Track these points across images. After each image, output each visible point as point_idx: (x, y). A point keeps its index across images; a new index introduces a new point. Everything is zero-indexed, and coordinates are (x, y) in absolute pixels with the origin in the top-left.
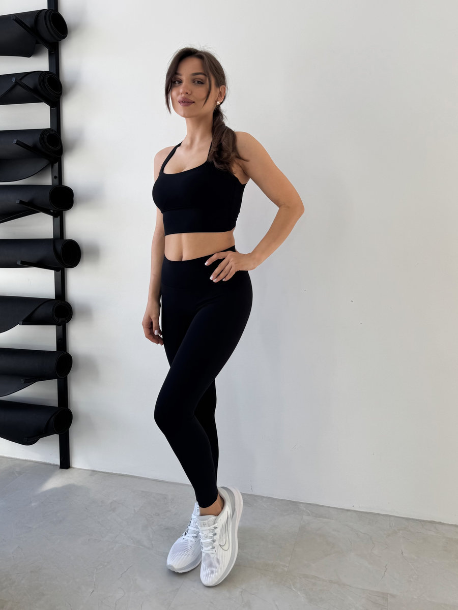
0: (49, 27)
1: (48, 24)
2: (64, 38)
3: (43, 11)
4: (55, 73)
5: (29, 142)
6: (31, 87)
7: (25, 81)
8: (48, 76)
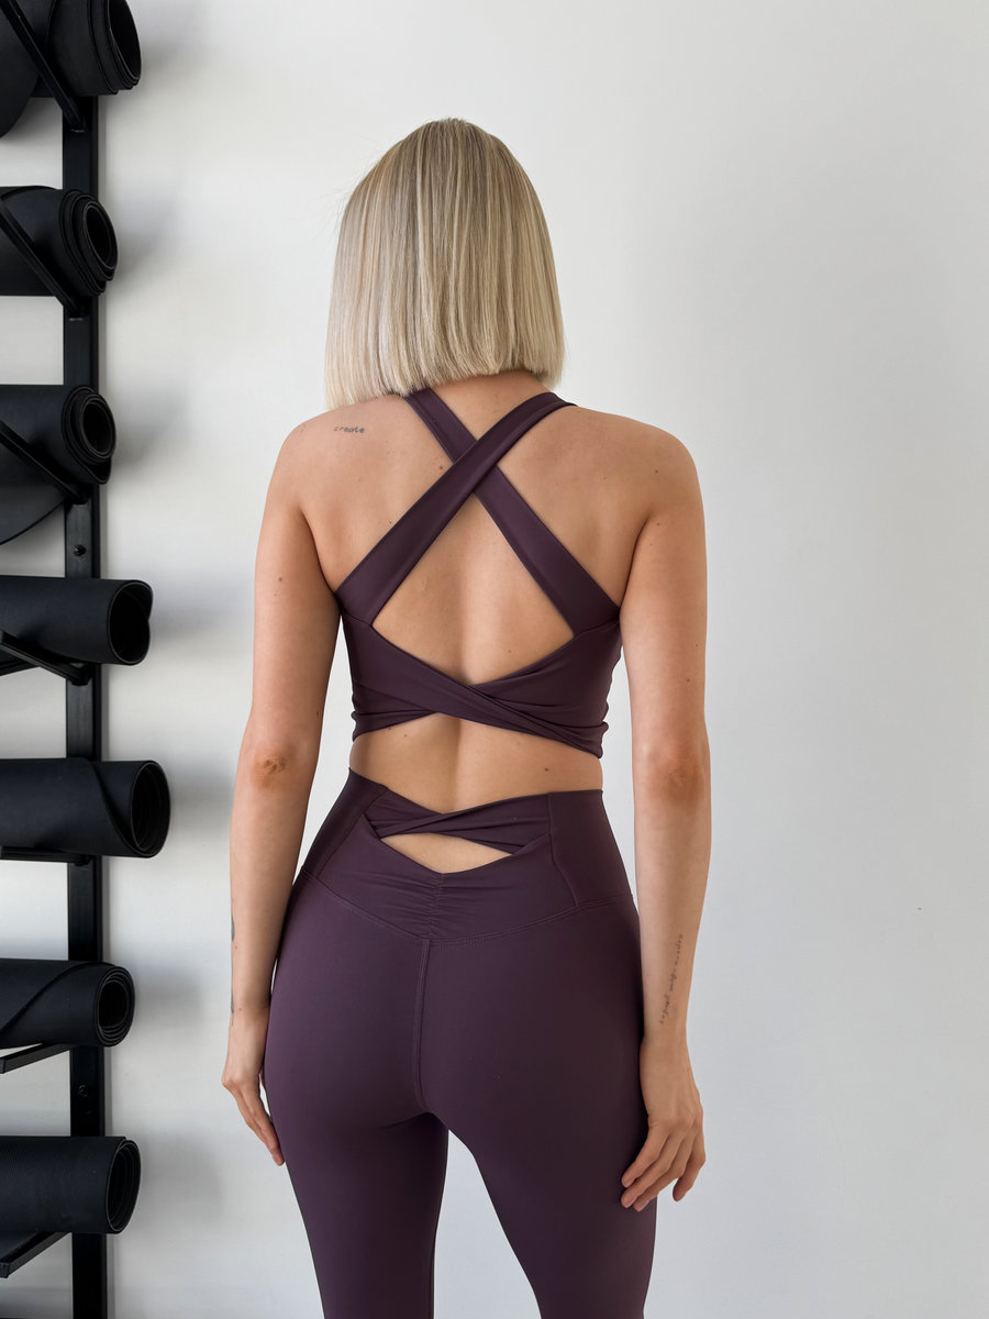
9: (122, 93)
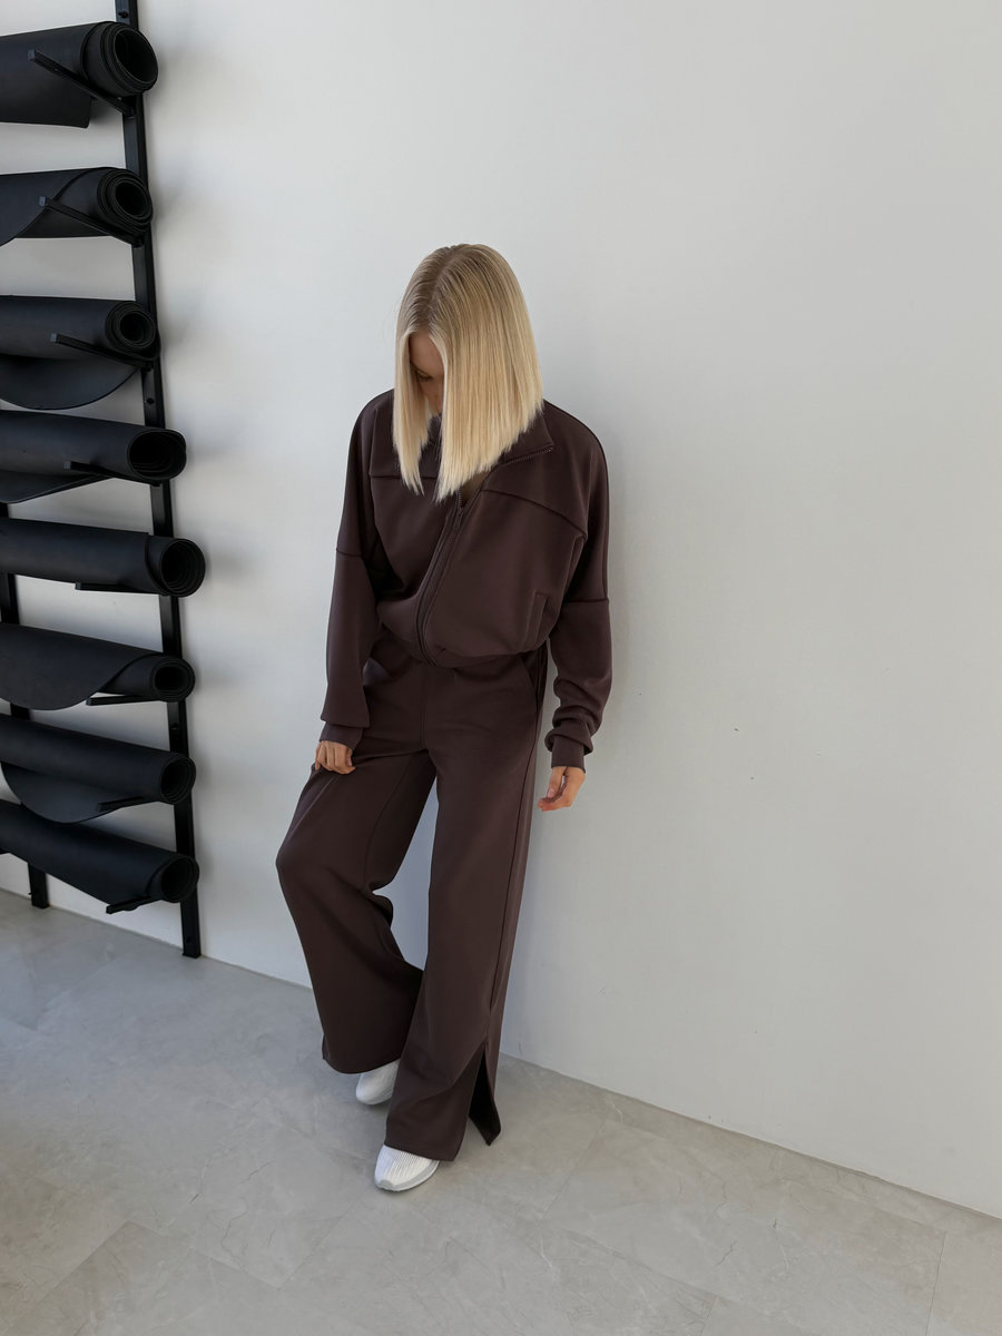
4: (138, 172)
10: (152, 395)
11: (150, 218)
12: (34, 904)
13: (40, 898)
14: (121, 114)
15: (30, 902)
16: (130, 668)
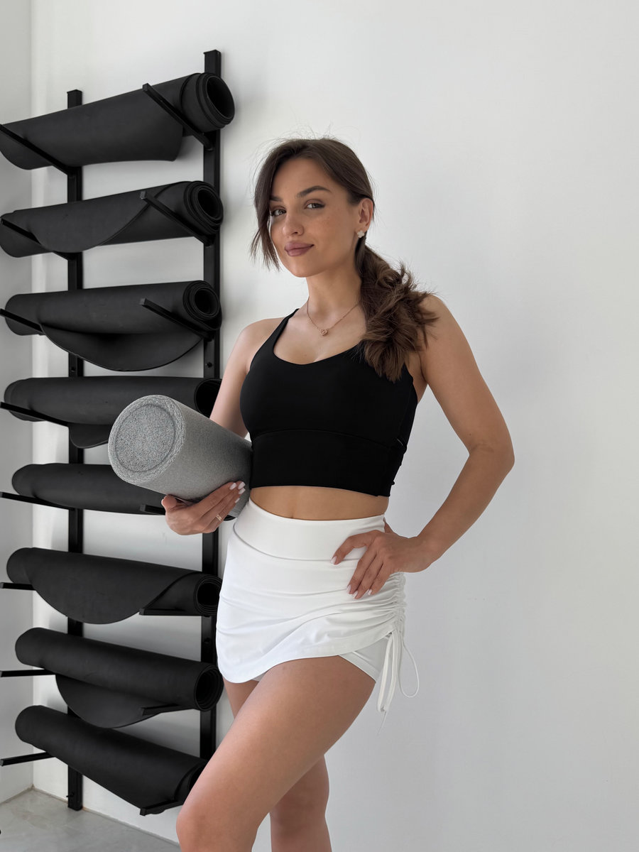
0: (203, 102)
1: (202, 97)
2: (229, 122)
3: (195, 77)
4: (213, 185)
5: (166, 303)
6: (173, 209)
7: (163, 200)
8: (198, 189)
9: (226, 126)
10: (212, 361)
11: (220, 221)
12: (69, 806)
13: (75, 799)
14: (202, 146)
15: (67, 805)
16: (177, 584)
